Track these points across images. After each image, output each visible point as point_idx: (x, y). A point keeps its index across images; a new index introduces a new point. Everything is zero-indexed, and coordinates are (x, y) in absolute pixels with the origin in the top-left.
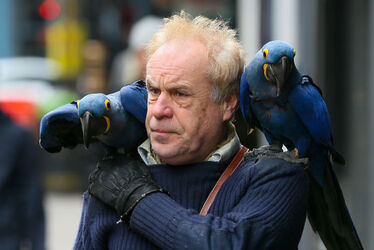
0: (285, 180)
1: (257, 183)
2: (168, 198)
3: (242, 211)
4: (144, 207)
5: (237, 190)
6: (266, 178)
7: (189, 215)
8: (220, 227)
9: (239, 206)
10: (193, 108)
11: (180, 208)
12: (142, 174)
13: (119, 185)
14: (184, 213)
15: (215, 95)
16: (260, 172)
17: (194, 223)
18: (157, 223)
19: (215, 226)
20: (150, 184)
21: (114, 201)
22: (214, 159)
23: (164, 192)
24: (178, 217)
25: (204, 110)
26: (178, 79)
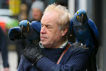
0: (82, 54)
1: (74, 55)
2: (48, 59)
3: (69, 64)
4: (40, 61)
5: (68, 57)
6: (76, 54)
7: (54, 64)
8: (63, 68)
9: (69, 62)
10: (52, 31)
11: (51, 62)
12: (40, 51)
13: (33, 54)
14: (53, 64)
15: (59, 28)
16: (75, 52)
17: (56, 67)
18: (44, 66)
19: (62, 68)
20: (42, 54)
21: (31, 58)
22: (61, 47)
23: (46, 57)
24: (51, 65)
25: (56, 32)
26: (48, 22)
